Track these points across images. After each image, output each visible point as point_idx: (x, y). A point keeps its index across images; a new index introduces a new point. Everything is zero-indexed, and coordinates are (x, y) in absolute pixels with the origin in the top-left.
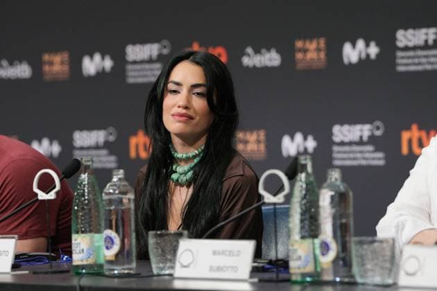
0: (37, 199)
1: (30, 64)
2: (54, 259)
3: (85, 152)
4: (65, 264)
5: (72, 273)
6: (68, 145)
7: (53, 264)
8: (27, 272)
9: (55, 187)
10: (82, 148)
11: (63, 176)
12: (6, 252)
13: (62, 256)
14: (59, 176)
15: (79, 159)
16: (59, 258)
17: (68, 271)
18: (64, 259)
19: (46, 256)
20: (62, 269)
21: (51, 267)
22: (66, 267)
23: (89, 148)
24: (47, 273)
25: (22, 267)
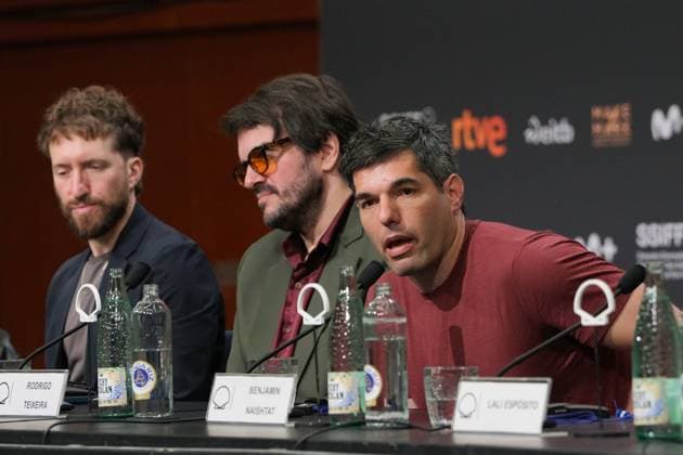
0: (580, 325)
1: (572, 122)
2: (606, 415)
3: (654, 256)
4: (623, 423)
5: (633, 437)
6: (627, 245)
7: (605, 423)
8: (565, 434)
9: (606, 307)
10: (649, 249)
11: (618, 290)
12: (534, 404)
13: (618, 411)
14: (613, 290)
15: (644, 265)
16: (614, 413)
17: (626, 435)
18: (622, 415)
19: (593, 410)
20: (619, 431)
21: (602, 427)
22: (624, 427)
23: (659, 249)
24: (594, 436)
25: (559, 426)
